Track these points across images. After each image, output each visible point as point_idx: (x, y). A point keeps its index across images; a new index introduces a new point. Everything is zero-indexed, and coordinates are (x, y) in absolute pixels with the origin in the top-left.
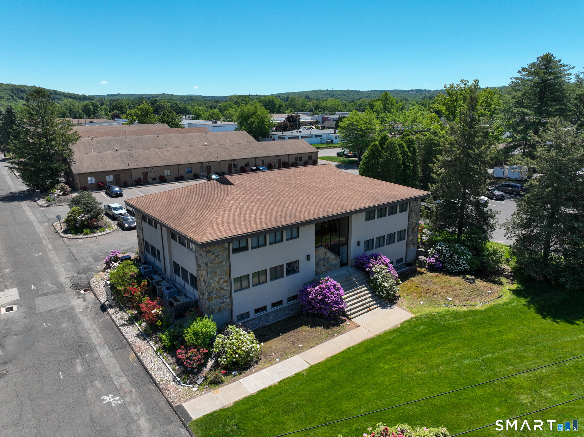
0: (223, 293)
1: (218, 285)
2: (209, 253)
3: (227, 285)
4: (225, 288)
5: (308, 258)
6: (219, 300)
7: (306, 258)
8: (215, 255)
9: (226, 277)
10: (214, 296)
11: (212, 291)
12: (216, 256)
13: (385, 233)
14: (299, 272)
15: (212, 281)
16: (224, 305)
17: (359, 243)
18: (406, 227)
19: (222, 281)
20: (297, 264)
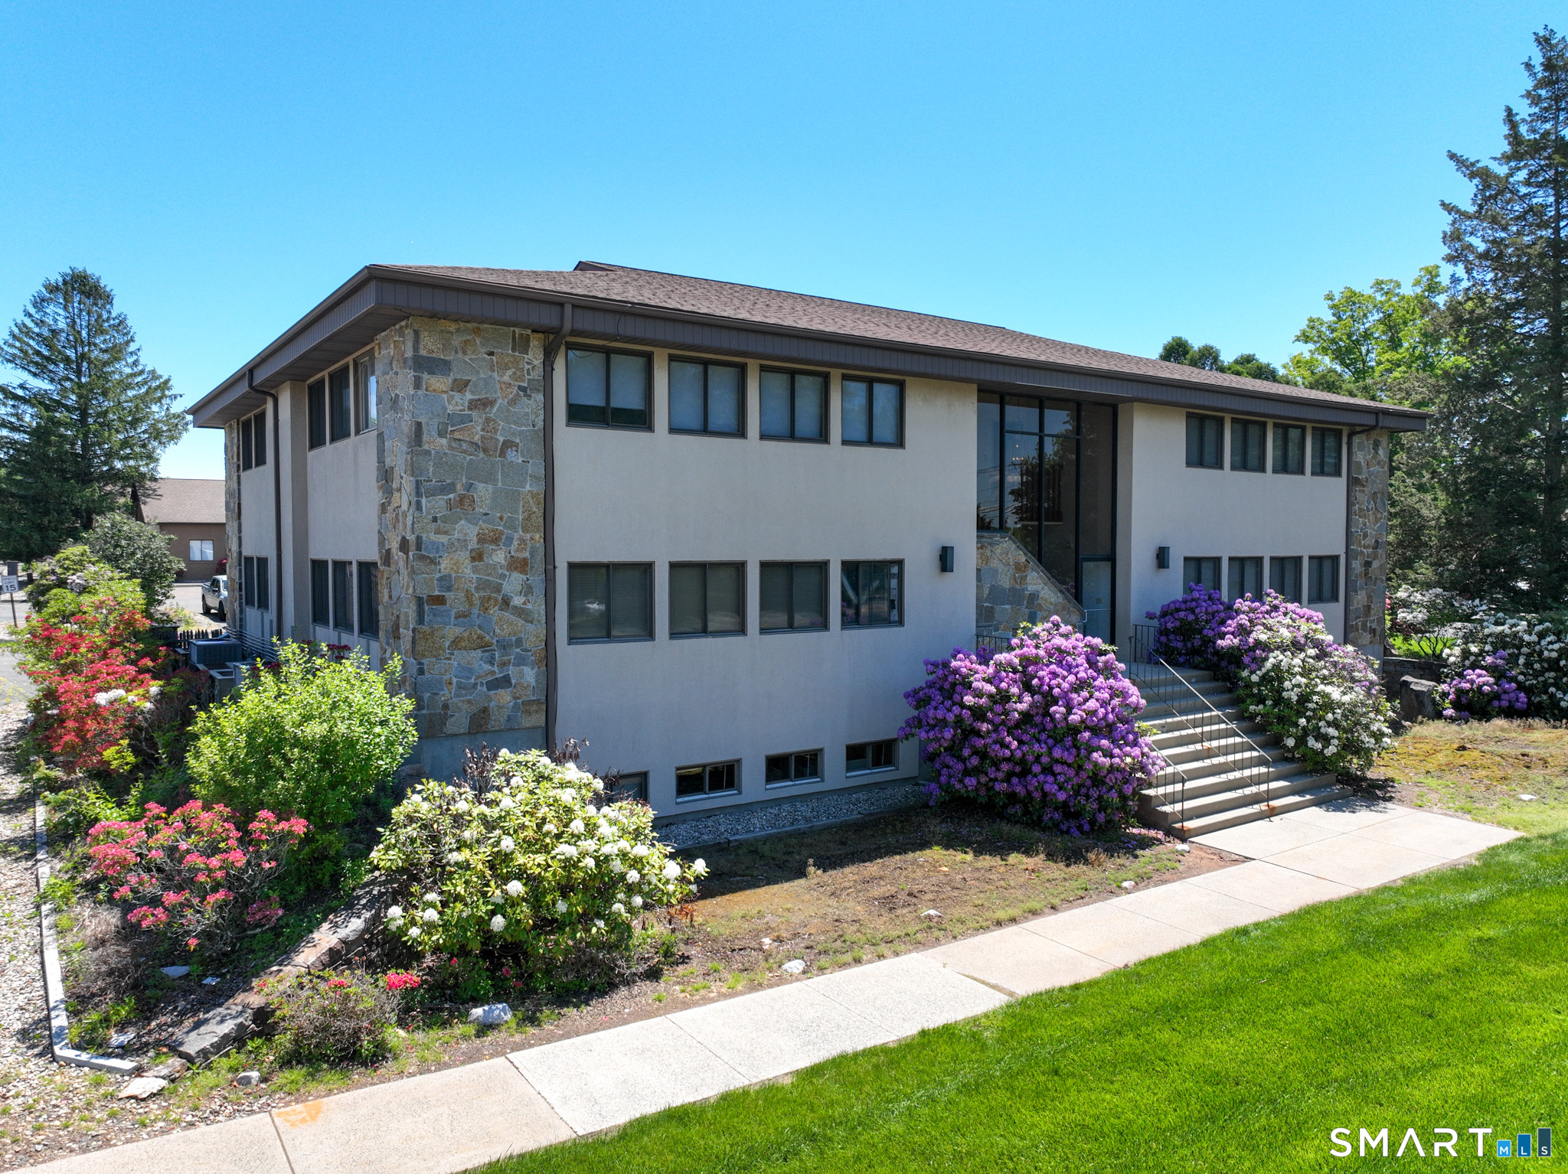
0: (504, 624)
1: (475, 570)
2: (432, 373)
3: (527, 590)
4: (518, 601)
5: (945, 560)
6: (475, 659)
7: (937, 563)
8: (469, 396)
9: (523, 541)
10: (453, 631)
11: (440, 600)
12: (473, 405)
13: (1267, 549)
14: (900, 622)
15: (443, 539)
16: (504, 697)
17: (1162, 558)
18: (1339, 549)
19: (499, 557)
20: (894, 583)
